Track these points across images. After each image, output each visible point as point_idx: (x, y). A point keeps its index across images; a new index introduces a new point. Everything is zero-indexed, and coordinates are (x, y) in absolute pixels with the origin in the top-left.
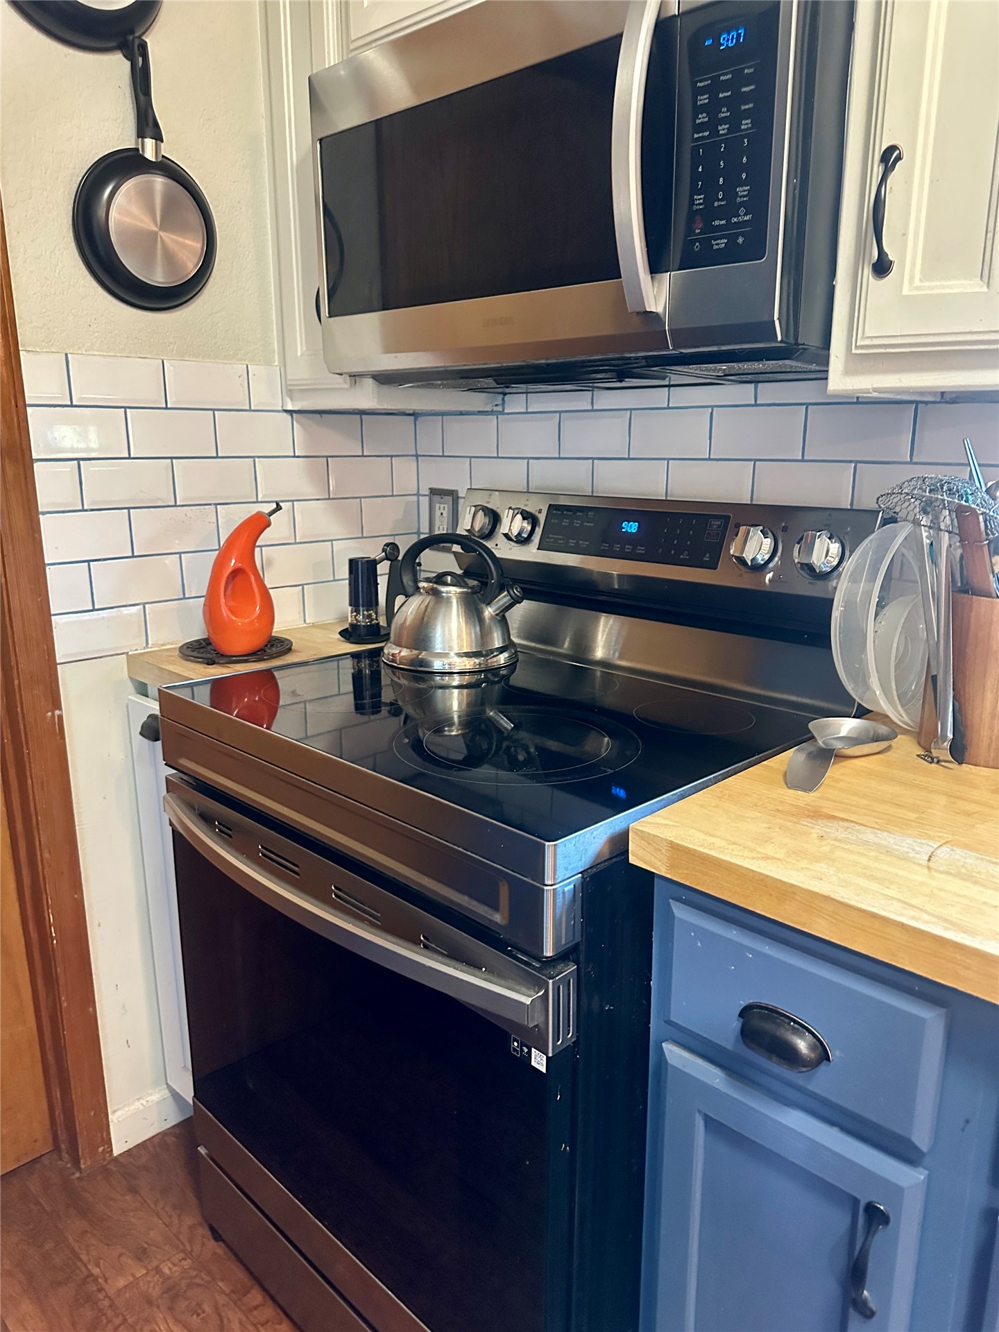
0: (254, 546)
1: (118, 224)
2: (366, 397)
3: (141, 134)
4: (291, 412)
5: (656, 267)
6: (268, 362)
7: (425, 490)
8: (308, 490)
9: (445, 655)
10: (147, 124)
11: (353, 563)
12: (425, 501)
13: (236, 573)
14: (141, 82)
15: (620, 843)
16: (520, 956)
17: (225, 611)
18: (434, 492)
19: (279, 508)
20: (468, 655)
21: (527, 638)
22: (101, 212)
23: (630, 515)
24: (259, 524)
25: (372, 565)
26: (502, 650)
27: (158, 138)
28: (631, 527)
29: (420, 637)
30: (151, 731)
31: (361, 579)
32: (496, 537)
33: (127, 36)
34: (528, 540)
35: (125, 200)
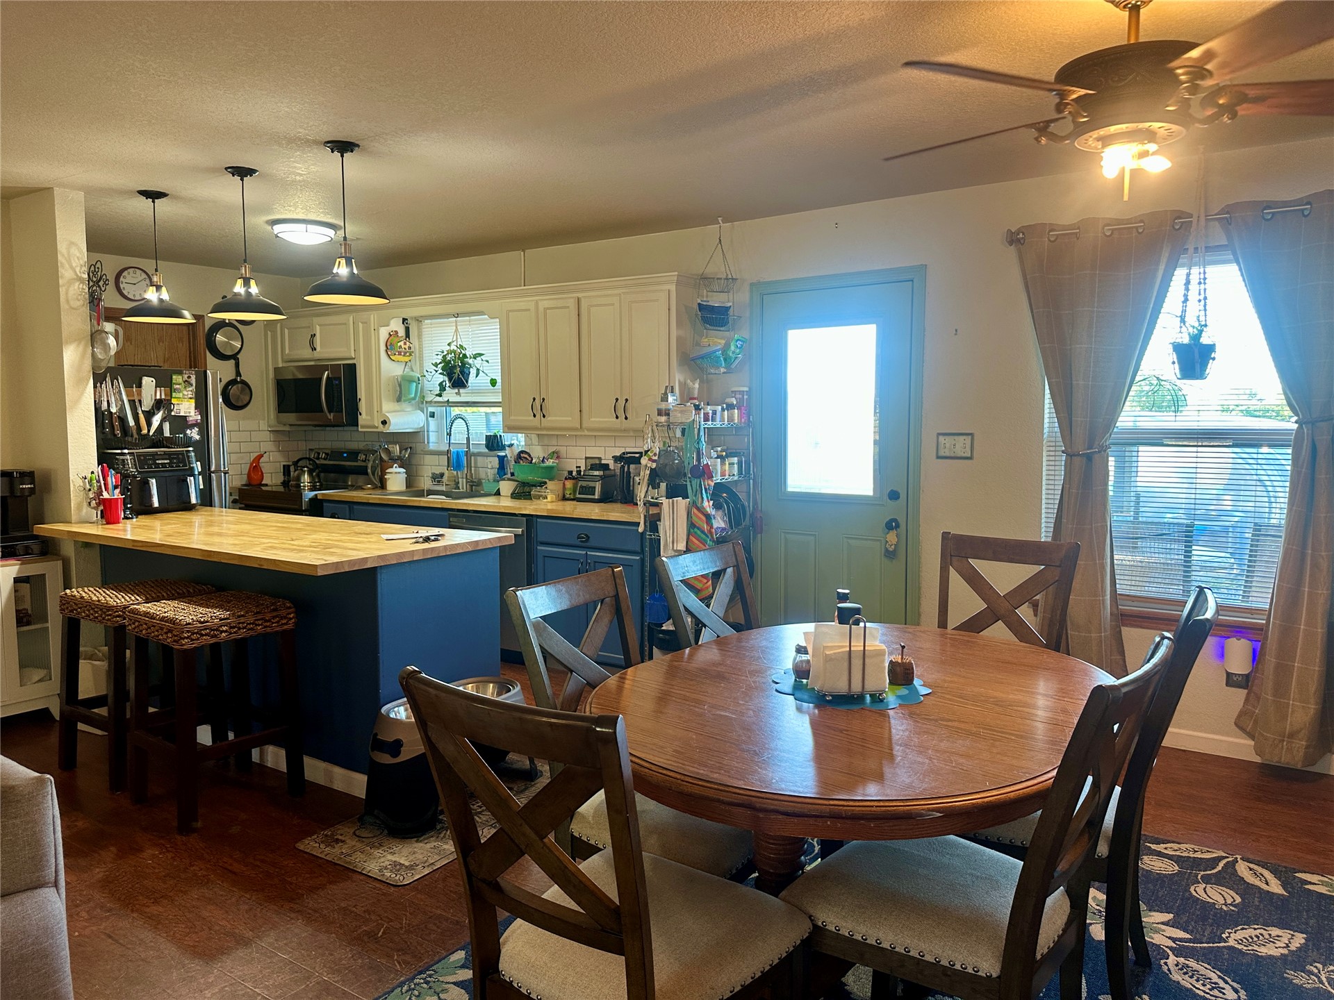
0: (258, 463)
1: (231, 393)
2: (287, 428)
3: (237, 376)
4: (270, 431)
5: (330, 412)
6: (264, 420)
7: (308, 449)
8: (274, 449)
9: (304, 481)
10: (238, 374)
11: (284, 466)
12: (308, 452)
13: (254, 467)
14: (237, 365)
15: (316, 495)
17: (252, 475)
18: (310, 449)
19: (265, 453)
20: (310, 483)
22: (228, 391)
23: (345, 453)
24: (261, 456)
25: (289, 466)
26: (318, 483)
27: (241, 376)
28: (345, 455)
29: (298, 479)
30: (234, 501)
31: (286, 469)
32: (318, 458)
33: (235, 357)
34: (325, 459)
35: (234, 390)
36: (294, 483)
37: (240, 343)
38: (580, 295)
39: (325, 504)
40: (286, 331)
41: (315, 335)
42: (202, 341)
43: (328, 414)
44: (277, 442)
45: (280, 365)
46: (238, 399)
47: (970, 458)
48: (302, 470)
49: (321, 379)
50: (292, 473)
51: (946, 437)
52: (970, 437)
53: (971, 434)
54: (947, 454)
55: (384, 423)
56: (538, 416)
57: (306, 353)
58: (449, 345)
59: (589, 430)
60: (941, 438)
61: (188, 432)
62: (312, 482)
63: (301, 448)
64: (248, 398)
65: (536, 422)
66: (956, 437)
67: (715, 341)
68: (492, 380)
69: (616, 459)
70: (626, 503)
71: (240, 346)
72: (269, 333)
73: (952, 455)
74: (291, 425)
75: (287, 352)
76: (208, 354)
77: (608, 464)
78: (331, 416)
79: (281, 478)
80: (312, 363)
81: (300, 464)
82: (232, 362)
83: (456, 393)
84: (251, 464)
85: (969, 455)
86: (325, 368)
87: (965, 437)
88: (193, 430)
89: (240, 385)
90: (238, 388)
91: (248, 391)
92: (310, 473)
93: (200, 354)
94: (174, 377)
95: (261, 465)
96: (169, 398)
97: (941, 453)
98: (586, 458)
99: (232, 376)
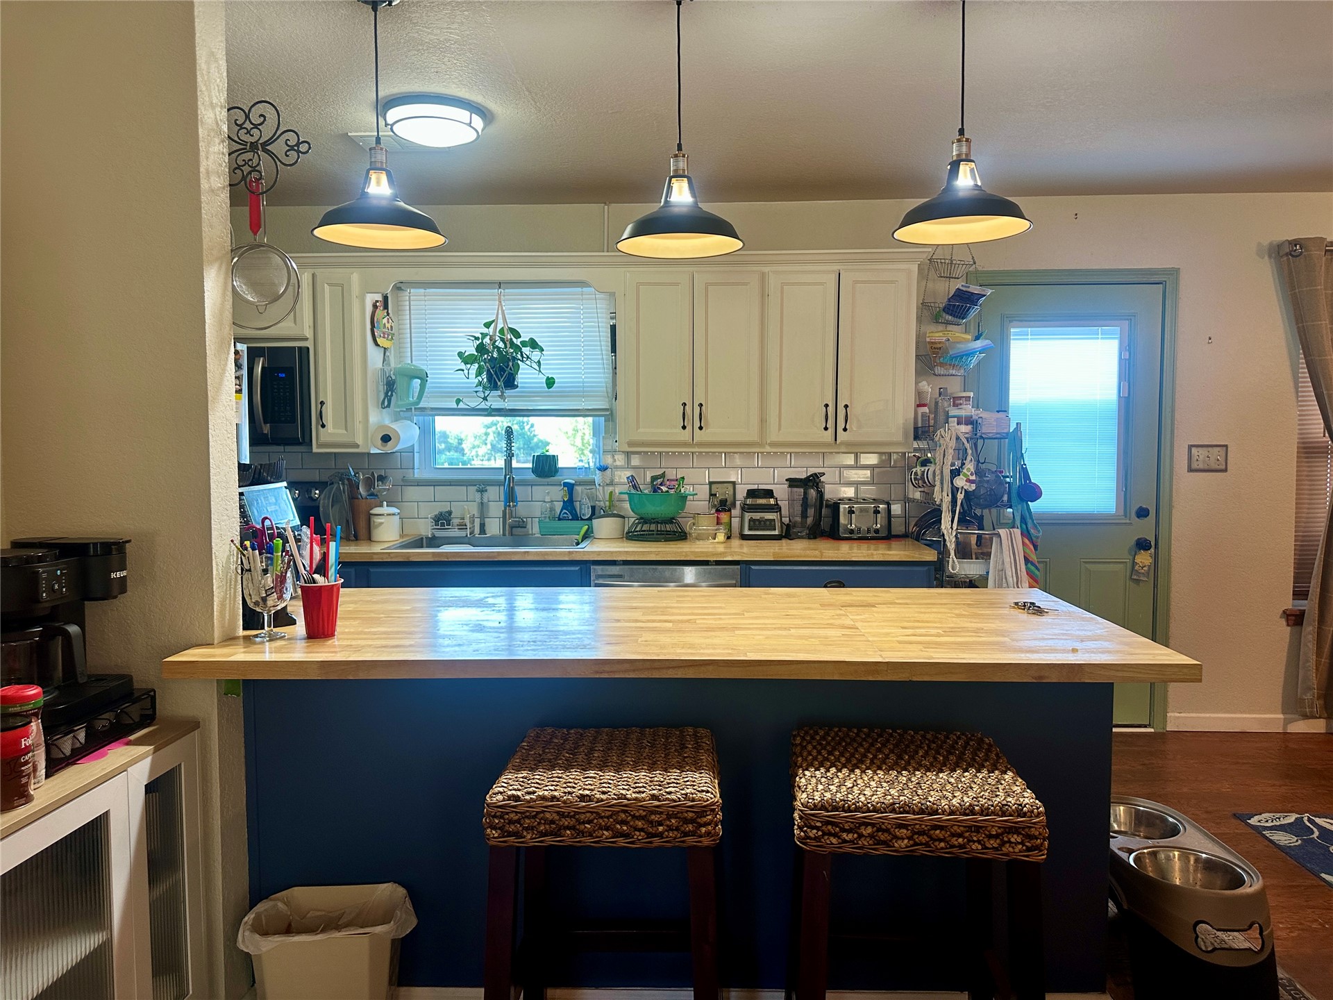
38: (766, 269)
43: (263, 426)
47: (1226, 470)
51: (1200, 449)
52: (1224, 448)
53: (1226, 446)
54: (1201, 466)
55: (386, 439)
56: (689, 428)
58: (487, 325)
59: (773, 444)
60: (1194, 450)
65: (685, 436)
66: (1210, 449)
67: (958, 336)
68: (548, 379)
69: (793, 482)
70: (815, 538)
73: (1206, 467)
77: (772, 491)
78: (266, 430)
83: (499, 396)
85: (1224, 467)
87: (1218, 449)
97: (1194, 466)
98: (711, 483)
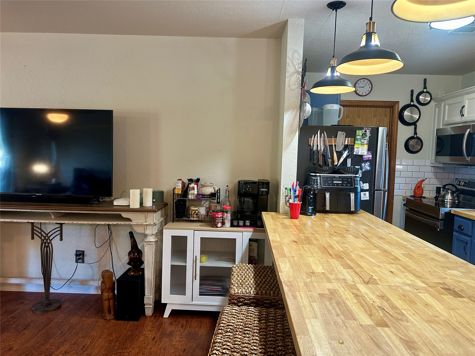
0: (421, 184)
1: (410, 144)
2: (441, 165)
3: (414, 134)
4: (431, 166)
6: (429, 160)
8: (433, 177)
9: (447, 199)
10: (416, 133)
11: (437, 187)
13: (419, 186)
14: (415, 129)
15: (450, 210)
16: (436, 216)
17: (416, 191)
18: (456, 179)
19: (426, 179)
20: (451, 200)
21: (463, 200)
22: (409, 143)
24: (424, 180)
25: (440, 188)
26: (457, 200)
27: (417, 135)
29: (444, 197)
30: (404, 205)
31: (438, 190)
32: (459, 185)
33: (414, 124)
34: (464, 186)
35: (411, 142)
36: (441, 199)
37: (418, 116)
39: (455, 218)
40: (447, 106)
41: (464, 106)
42: (396, 115)
43: (467, 157)
44: (435, 173)
45: (441, 127)
46: (413, 146)
48: (447, 191)
49: (464, 134)
50: (441, 192)
57: (458, 119)
61: (363, 165)
62: (453, 199)
63: (450, 178)
64: (419, 147)
71: (418, 118)
72: (437, 109)
74: (443, 163)
75: (446, 119)
76: (399, 122)
78: (468, 159)
79: (434, 195)
80: (461, 125)
81: (447, 187)
82: (413, 127)
84: (417, 185)
86: (469, 127)
88: (366, 164)
89: (416, 140)
90: (415, 141)
91: (420, 143)
92: (452, 193)
93: (395, 123)
94: (357, 131)
95: (423, 186)
96: (353, 144)
99: (411, 134)
